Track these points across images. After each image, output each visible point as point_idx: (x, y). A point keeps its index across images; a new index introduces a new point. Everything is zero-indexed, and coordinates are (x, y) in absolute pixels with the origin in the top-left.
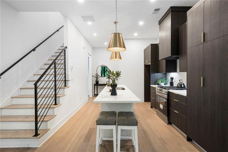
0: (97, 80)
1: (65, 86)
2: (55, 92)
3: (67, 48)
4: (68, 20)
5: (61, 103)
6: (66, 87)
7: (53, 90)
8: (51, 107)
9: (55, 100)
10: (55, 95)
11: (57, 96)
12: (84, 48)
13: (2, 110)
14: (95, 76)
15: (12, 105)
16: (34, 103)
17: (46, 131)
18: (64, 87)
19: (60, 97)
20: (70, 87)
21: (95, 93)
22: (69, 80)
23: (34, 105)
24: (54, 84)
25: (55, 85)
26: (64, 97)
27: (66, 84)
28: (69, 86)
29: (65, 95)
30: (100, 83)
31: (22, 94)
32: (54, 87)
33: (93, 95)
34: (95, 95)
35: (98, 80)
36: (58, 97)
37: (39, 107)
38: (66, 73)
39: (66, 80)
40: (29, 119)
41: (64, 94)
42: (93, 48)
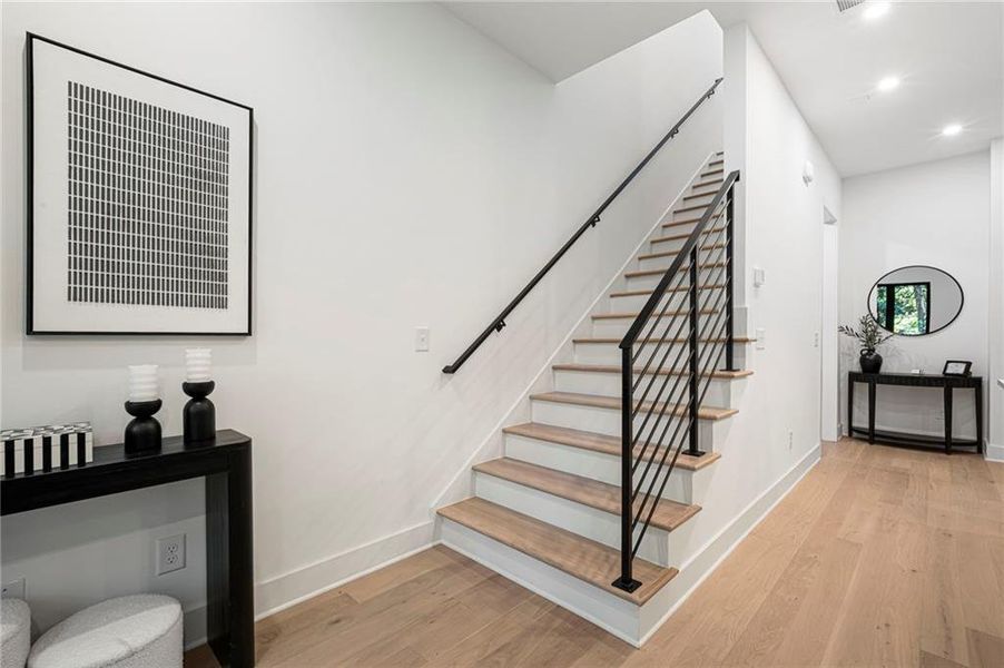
0: (871, 351)
1: (729, 367)
2: (693, 392)
3: (738, 179)
4: (749, 40)
5: (715, 449)
6: (736, 374)
7: (684, 382)
8: (678, 461)
9: (693, 430)
10: (694, 406)
11: (701, 412)
12: (807, 180)
13: (507, 439)
14: (857, 328)
15: (531, 425)
16: (619, 434)
17: (666, 574)
18: (726, 373)
19: (712, 419)
20: (752, 373)
21: (855, 424)
22: (749, 337)
23: (621, 443)
24: (687, 353)
25: (694, 361)
26: (728, 420)
27: (735, 360)
28: (747, 370)
29: (729, 416)
30: (888, 367)
31: (557, 390)
32: (687, 370)
33: (840, 430)
34: (855, 434)
35: (880, 350)
36: (704, 418)
37: (636, 453)
38: (735, 306)
39: (735, 336)
40: (590, 494)
41: (725, 409)
42: (848, 181)
